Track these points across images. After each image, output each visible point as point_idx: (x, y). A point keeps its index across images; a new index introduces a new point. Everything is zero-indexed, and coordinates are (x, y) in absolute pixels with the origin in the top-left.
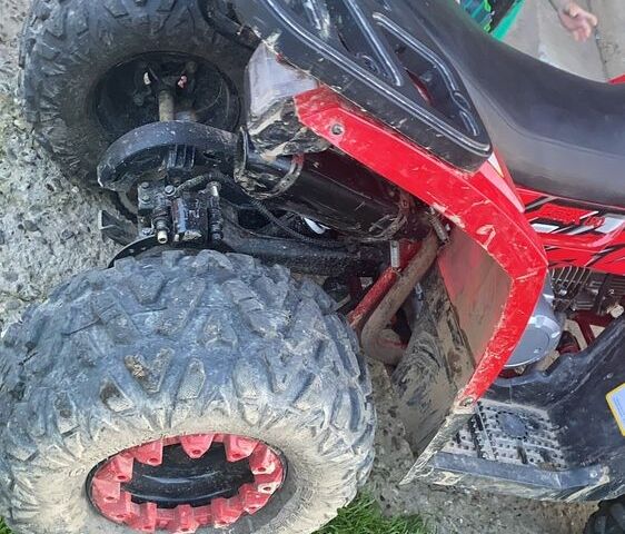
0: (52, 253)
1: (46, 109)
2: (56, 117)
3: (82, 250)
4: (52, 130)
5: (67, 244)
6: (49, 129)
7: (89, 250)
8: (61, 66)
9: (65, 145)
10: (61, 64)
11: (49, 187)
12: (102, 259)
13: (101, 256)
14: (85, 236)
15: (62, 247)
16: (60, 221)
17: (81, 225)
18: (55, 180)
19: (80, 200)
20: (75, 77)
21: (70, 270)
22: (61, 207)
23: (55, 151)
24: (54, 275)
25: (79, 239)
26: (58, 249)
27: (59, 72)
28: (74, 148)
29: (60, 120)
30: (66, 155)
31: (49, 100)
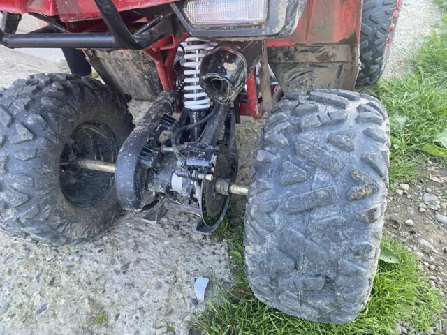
0: (146, 260)
1: (64, 230)
2: (71, 226)
3: (147, 244)
4: (76, 232)
5: (141, 250)
6: (74, 234)
7: (147, 240)
8: (46, 208)
9: (86, 230)
10: (45, 206)
11: (100, 251)
12: (155, 235)
13: (152, 234)
14: (137, 240)
15: (143, 254)
16: (125, 251)
17: (130, 240)
18: (95, 247)
19: (112, 237)
20: (56, 202)
21: (160, 253)
22: (115, 248)
23: (85, 237)
24: (161, 262)
25: (139, 244)
26: (143, 256)
27: (49, 210)
28: (89, 225)
29: (73, 225)
30: (90, 232)
31: (61, 225)
